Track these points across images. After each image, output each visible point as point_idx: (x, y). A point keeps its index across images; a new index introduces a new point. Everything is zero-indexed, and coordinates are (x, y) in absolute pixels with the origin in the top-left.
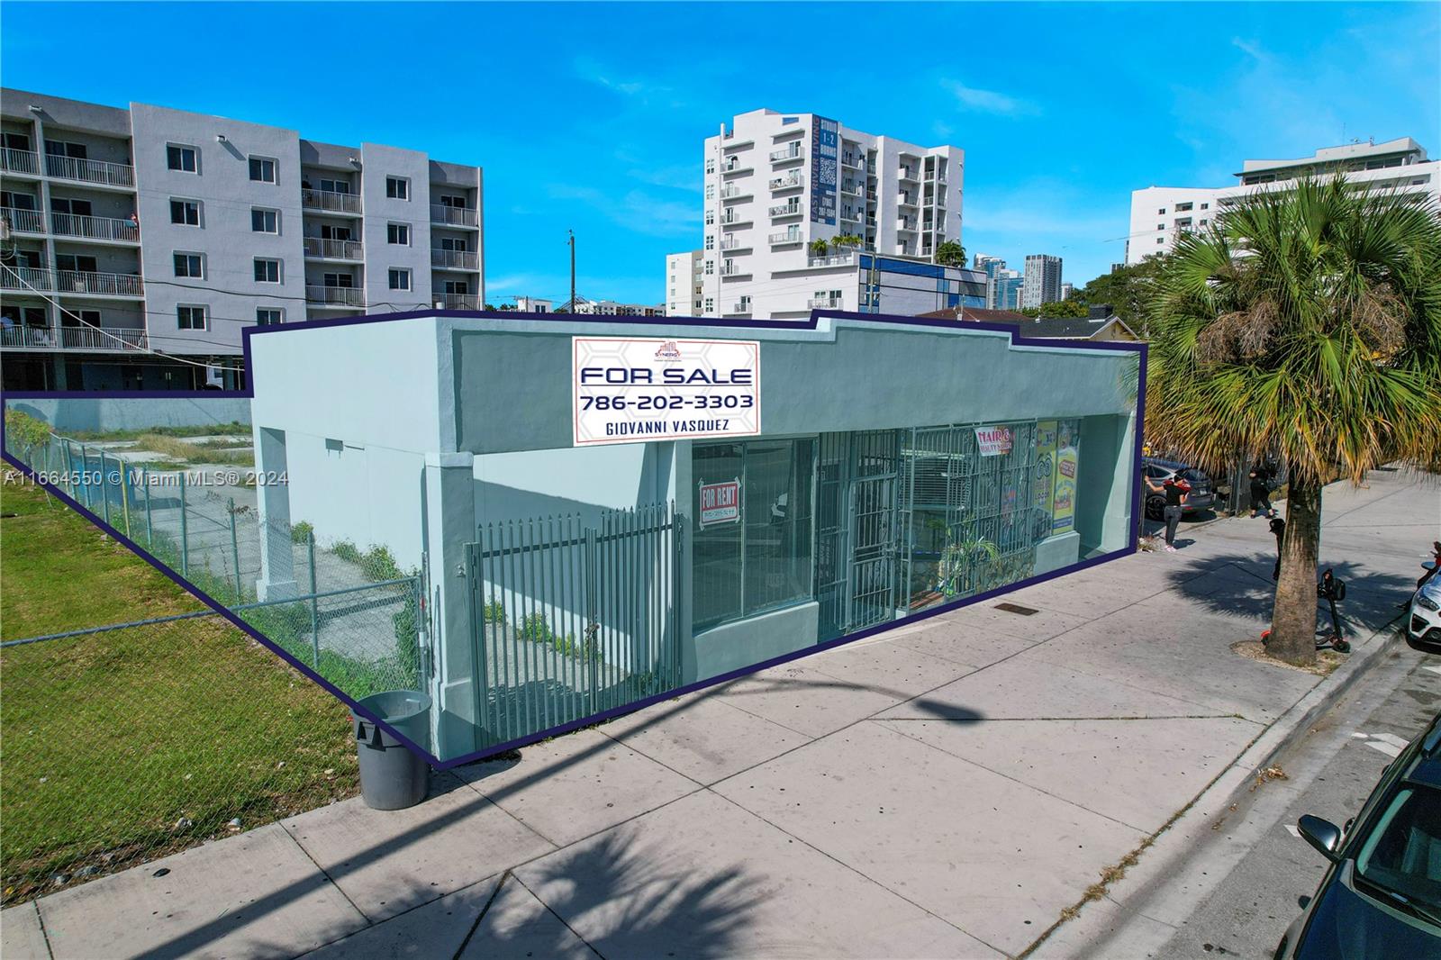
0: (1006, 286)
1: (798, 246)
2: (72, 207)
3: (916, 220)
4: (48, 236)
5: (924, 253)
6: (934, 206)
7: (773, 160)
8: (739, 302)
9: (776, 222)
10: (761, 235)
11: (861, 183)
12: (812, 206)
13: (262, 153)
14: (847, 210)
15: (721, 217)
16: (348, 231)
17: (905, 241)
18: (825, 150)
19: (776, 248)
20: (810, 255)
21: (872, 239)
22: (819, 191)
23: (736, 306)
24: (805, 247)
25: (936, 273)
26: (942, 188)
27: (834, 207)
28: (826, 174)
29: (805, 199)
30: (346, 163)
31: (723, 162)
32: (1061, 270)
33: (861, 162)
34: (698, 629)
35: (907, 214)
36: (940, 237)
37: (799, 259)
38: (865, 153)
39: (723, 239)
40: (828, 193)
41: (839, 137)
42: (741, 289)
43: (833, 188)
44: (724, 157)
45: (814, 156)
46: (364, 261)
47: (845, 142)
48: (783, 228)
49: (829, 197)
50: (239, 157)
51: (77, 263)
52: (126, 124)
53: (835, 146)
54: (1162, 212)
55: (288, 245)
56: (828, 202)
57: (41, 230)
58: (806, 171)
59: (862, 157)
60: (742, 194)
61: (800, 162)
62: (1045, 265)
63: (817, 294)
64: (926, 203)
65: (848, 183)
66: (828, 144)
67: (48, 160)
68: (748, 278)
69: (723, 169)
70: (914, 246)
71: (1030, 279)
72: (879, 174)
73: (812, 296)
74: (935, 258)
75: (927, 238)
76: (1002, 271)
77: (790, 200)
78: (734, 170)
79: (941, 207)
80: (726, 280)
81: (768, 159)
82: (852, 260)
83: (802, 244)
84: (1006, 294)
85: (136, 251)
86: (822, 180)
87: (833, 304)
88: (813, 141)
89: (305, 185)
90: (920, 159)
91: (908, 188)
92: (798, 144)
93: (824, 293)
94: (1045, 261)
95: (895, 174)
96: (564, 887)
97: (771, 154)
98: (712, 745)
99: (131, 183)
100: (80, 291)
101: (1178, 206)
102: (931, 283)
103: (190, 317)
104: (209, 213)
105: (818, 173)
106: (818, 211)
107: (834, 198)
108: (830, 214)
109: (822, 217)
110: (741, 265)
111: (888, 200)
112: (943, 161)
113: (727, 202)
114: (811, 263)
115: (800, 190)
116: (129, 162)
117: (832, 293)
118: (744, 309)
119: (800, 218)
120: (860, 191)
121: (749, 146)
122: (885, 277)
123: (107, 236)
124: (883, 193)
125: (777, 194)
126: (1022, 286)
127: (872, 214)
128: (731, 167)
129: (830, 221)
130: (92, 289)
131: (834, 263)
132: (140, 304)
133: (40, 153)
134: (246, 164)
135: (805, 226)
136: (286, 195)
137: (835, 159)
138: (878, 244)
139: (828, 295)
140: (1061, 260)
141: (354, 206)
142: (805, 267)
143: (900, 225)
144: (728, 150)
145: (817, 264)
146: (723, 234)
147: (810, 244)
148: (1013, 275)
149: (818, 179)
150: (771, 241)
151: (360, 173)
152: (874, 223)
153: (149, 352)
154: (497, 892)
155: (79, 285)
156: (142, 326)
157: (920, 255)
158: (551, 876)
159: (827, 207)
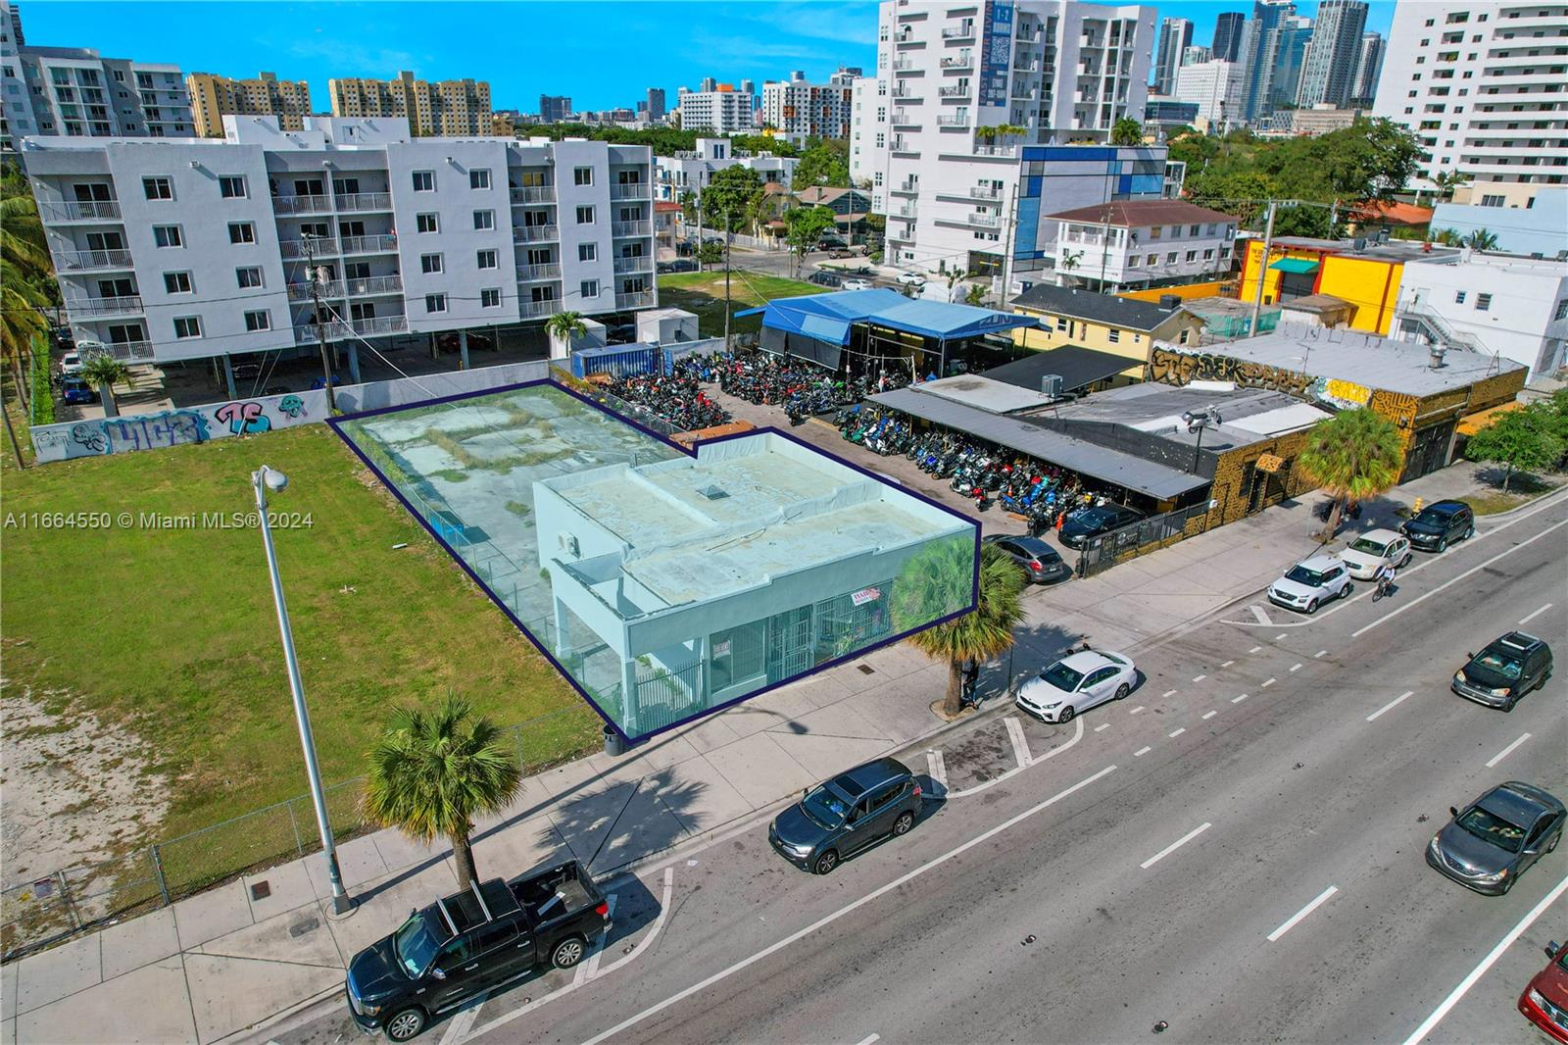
0: (1292, 40)
1: (965, 130)
2: (353, 229)
3: (1096, 89)
4: (340, 256)
5: (1102, 126)
6: (1117, 76)
7: (945, 36)
8: (907, 180)
9: (945, 102)
10: (929, 113)
11: (1038, 57)
12: (981, 89)
13: (478, 167)
14: (1020, 90)
15: (893, 90)
16: (545, 217)
17: (1084, 113)
18: (998, 27)
19: (944, 130)
20: (977, 142)
21: (1046, 114)
22: (989, 72)
23: (904, 184)
24: (972, 131)
25: (1109, 155)
26: (1127, 55)
27: (1004, 88)
28: (998, 51)
29: (975, 81)
30: (543, 161)
31: (897, 31)
32: (1364, 21)
33: (1038, 34)
34: (713, 692)
35: (1086, 86)
36: (1121, 109)
37: (964, 144)
38: (1044, 21)
39: (894, 114)
40: (1000, 73)
41: (1015, 11)
42: (909, 166)
43: (1005, 67)
44: (898, 25)
45: (985, 36)
46: (559, 241)
47: (1021, 14)
48: (952, 110)
49: (1000, 77)
50: (463, 172)
51: (360, 271)
52: (384, 161)
53: (1010, 21)
54: (1430, 23)
55: (501, 237)
56: (998, 83)
57: (335, 252)
58: (976, 52)
59: (1040, 28)
60: (914, 68)
61: (972, 42)
62: (1344, 13)
63: (980, 181)
64: (1108, 72)
65: (1024, 58)
66: (1002, 20)
67: (337, 199)
68: (917, 156)
69: (896, 39)
70: (1092, 120)
71: (1321, 33)
72: (1059, 44)
73: (975, 185)
74: (1114, 132)
75: (1106, 109)
76: (1290, 19)
77: (960, 80)
78: (907, 42)
79: (1125, 77)
80: (896, 155)
81: (941, 35)
82: (1014, 152)
83: (968, 128)
84: (1290, 50)
85: (396, 257)
86: (993, 61)
87: (994, 194)
88: (986, 20)
89: (512, 184)
90: (1106, 22)
91: (1089, 58)
92: (970, 22)
93: (986, 182)
94: (1345, 9)
95: (1076, 41)
96: (656, 783)
97: (944, 30)
98: (708, 739)
99: (388, 205)
100: (363, 293)
101: (1451, 15)
102: (1102, 166)
103: (435, 303)
104: (443, 221)
105: (989, 54)
106: (987, 93)
107: (1005, 78)
108: (1000, 95)
109: (991, 100)
110: (911, 142)
111: (1067, 69)
112: (1131, 24)
113: (899, 75)
114: (975, 150)
115: (970, 71)
116: (386, 189)
117: (995, 183)
118: (911, 188)
119: (968, 101)
120: (1035, 65)
121: (923, 16)
122: (1049, 167)
123: (375, 248)
124: (1062, 65)
125: (947, 73)
126: (1310, 40)
127: (1049, 87)
128: (904, 38)
129: (1000, 102)
130: (369, 290)
131: (997, 154)
132: (401, 296)
133: (331, 195)
134: (468, 176)
135: (973, 109)
136: (497, 197)
137: (1009, 36)
138: (1052, 119)
139: (990, 184)
140: (1367, 6)
141: (549, 196)
142: (971, 154)
143: (1077, 97)
144: (903, 18)
145: (982, 152)
146: (894, 107)
147: (977, 129)
148: (1304, 24)
149: (989, 60)
150: (939, 122)
151: (553, 167)
152: (1049, 97)
153: (409, 332)
154: (640, 784)
155: (362, 289)
156: (402, 313)
157: (1098, 128)
158: (653, 779)
159: (997, 89)
